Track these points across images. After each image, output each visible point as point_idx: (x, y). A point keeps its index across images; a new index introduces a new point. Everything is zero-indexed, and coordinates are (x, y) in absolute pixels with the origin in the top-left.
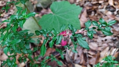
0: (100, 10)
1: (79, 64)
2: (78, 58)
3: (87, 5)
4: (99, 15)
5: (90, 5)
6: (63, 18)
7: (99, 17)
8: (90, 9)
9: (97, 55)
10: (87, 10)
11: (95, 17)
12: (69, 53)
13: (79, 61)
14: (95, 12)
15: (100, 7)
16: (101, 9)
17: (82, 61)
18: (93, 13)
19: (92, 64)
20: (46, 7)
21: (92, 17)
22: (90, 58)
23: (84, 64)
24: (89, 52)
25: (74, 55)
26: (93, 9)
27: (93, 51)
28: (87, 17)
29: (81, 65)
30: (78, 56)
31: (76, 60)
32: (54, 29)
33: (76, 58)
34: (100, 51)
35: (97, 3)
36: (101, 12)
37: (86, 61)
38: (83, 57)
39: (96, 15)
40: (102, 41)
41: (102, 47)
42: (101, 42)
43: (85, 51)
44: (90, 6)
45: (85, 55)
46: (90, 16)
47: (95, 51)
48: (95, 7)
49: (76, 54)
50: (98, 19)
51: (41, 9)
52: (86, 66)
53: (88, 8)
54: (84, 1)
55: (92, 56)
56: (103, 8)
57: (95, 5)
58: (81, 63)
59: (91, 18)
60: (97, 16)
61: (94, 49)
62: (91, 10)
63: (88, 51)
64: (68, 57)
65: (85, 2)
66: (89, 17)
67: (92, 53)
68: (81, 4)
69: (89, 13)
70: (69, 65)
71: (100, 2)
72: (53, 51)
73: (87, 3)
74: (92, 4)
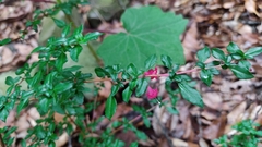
0: (226, 24)
1: (182, 139)
2: (179, 127)
3: (198, 13)
4: (225, 33)
5: (205, 12)
6: (148, 41)
7: (224, 38)
8: (204, 22)
9: (220, 119)
10: (198, 24)
11: (215, 38)
12: (161, 115)
13: (181, 133)
14: (216, 26)
15: (226, 16)
16: (228, 20)
17: (189, 132)
18: (211, 28)
19: (209, 138)
20: (108, 18)
21: (209, 39)
22: (205, 126)
23: (193, 138)
24: (203, 114)
25: (170, 121)
26: (211, 22)
27: (211, 110)
28: (198, 39)
29: (185, 140)
30: (180, 122)
31: (174, 131)
32: (132, 65)
33: (174, 126)
34: (227, 112)
35: (219, 9)
36: (229, 28)
37: (196, 132)
38: (189, 124)
39: (218, 33)
40: (232, 89)
41: (231, 103)
42: (228, 91)
43: (195, 112)
44: (204, 15)
45: (194, 119)
46: (204, 36)
47: (215, 112)
48: (215, 17)
49: (175, 119)
50: (221, 42)
51: (99, 22)
52: (197, 142)
53: (200, 19)
54: (191, 4)
55: (209, 123)
56: (233, 19)
57: (216, 11)
58: (186, 136)
59: (207, 41)
60: (219, 36)
61: (214, 107)
62: (206, 24)
63: (201, 110)
64: (159, 124)
65: (194, 6)
66: (203, 39)
67: (209, 116)
68: (186, 11)
69: (202, 29)
70: (159, 141)
71: (227, 6)
72: (126, 112)
73: (198, 8)
74: (209, 10)
